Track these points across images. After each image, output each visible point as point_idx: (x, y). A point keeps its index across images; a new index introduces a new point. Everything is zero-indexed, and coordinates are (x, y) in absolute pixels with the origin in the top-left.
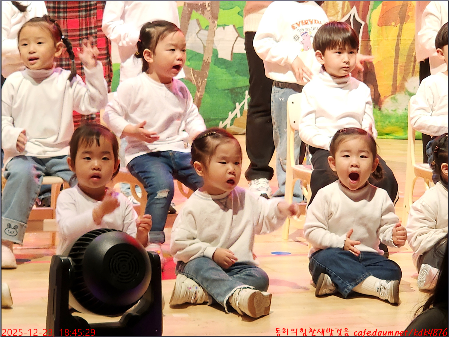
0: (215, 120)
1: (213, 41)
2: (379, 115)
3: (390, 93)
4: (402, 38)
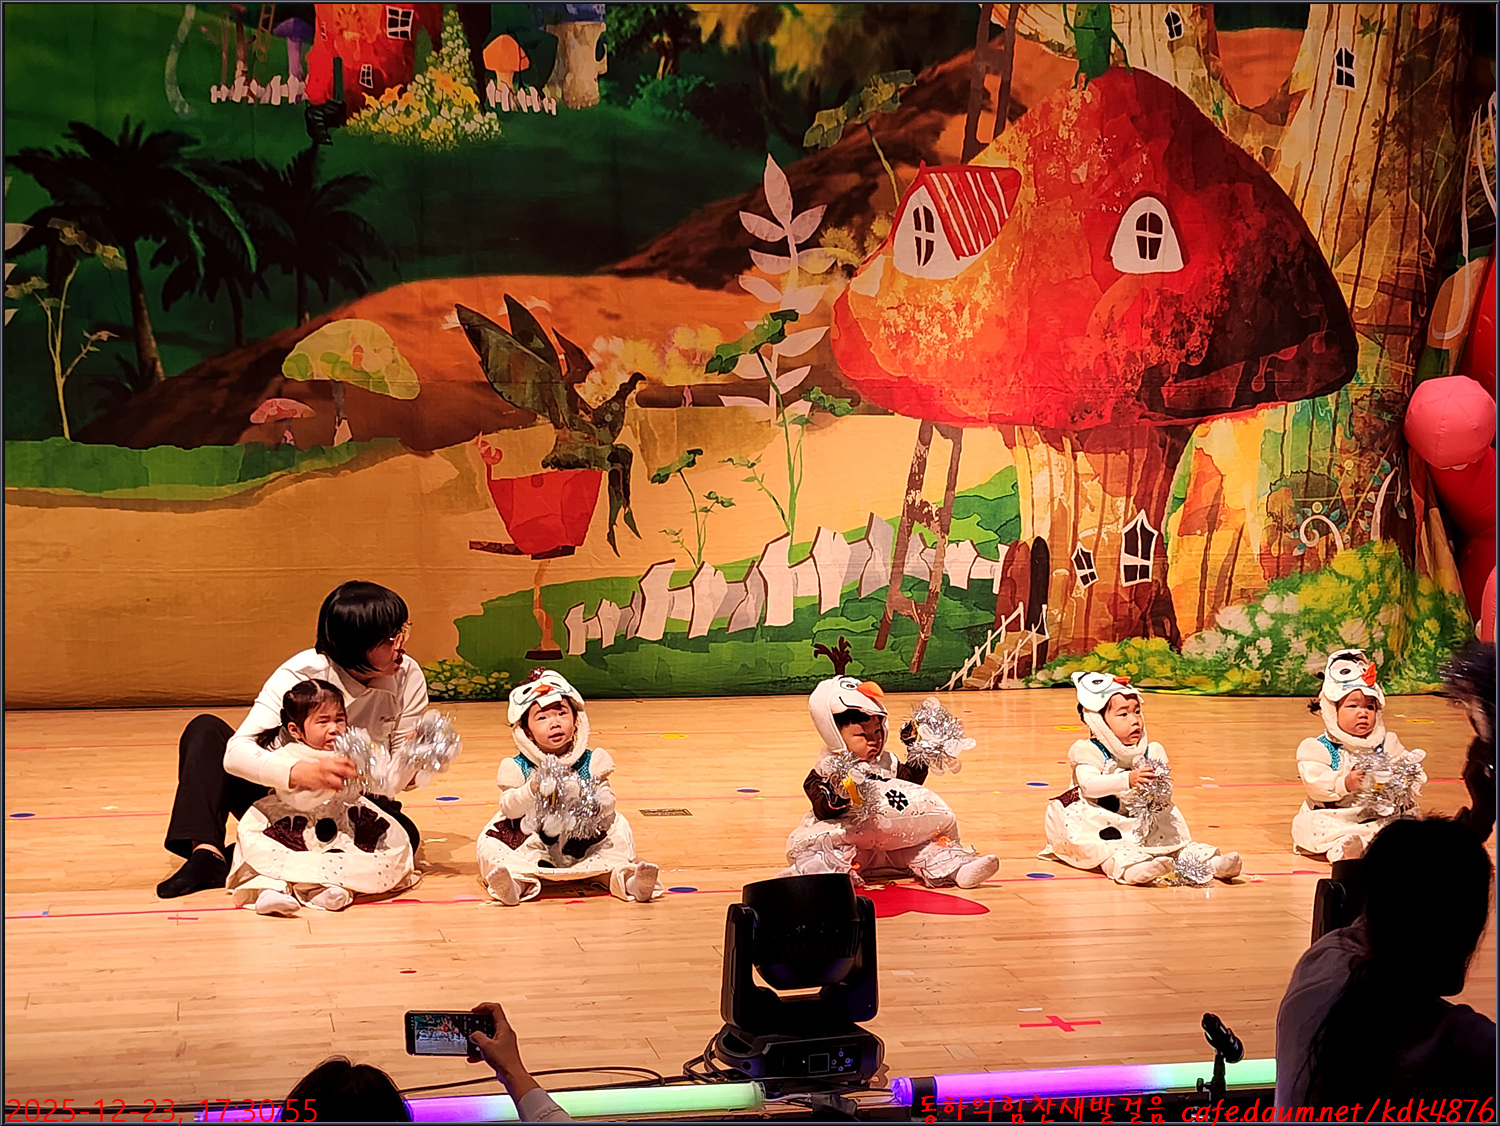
0: (946, 669)
1: (942, 564)
2: (1179, 660)
3: (1195, 630)
4: (1211, 552)
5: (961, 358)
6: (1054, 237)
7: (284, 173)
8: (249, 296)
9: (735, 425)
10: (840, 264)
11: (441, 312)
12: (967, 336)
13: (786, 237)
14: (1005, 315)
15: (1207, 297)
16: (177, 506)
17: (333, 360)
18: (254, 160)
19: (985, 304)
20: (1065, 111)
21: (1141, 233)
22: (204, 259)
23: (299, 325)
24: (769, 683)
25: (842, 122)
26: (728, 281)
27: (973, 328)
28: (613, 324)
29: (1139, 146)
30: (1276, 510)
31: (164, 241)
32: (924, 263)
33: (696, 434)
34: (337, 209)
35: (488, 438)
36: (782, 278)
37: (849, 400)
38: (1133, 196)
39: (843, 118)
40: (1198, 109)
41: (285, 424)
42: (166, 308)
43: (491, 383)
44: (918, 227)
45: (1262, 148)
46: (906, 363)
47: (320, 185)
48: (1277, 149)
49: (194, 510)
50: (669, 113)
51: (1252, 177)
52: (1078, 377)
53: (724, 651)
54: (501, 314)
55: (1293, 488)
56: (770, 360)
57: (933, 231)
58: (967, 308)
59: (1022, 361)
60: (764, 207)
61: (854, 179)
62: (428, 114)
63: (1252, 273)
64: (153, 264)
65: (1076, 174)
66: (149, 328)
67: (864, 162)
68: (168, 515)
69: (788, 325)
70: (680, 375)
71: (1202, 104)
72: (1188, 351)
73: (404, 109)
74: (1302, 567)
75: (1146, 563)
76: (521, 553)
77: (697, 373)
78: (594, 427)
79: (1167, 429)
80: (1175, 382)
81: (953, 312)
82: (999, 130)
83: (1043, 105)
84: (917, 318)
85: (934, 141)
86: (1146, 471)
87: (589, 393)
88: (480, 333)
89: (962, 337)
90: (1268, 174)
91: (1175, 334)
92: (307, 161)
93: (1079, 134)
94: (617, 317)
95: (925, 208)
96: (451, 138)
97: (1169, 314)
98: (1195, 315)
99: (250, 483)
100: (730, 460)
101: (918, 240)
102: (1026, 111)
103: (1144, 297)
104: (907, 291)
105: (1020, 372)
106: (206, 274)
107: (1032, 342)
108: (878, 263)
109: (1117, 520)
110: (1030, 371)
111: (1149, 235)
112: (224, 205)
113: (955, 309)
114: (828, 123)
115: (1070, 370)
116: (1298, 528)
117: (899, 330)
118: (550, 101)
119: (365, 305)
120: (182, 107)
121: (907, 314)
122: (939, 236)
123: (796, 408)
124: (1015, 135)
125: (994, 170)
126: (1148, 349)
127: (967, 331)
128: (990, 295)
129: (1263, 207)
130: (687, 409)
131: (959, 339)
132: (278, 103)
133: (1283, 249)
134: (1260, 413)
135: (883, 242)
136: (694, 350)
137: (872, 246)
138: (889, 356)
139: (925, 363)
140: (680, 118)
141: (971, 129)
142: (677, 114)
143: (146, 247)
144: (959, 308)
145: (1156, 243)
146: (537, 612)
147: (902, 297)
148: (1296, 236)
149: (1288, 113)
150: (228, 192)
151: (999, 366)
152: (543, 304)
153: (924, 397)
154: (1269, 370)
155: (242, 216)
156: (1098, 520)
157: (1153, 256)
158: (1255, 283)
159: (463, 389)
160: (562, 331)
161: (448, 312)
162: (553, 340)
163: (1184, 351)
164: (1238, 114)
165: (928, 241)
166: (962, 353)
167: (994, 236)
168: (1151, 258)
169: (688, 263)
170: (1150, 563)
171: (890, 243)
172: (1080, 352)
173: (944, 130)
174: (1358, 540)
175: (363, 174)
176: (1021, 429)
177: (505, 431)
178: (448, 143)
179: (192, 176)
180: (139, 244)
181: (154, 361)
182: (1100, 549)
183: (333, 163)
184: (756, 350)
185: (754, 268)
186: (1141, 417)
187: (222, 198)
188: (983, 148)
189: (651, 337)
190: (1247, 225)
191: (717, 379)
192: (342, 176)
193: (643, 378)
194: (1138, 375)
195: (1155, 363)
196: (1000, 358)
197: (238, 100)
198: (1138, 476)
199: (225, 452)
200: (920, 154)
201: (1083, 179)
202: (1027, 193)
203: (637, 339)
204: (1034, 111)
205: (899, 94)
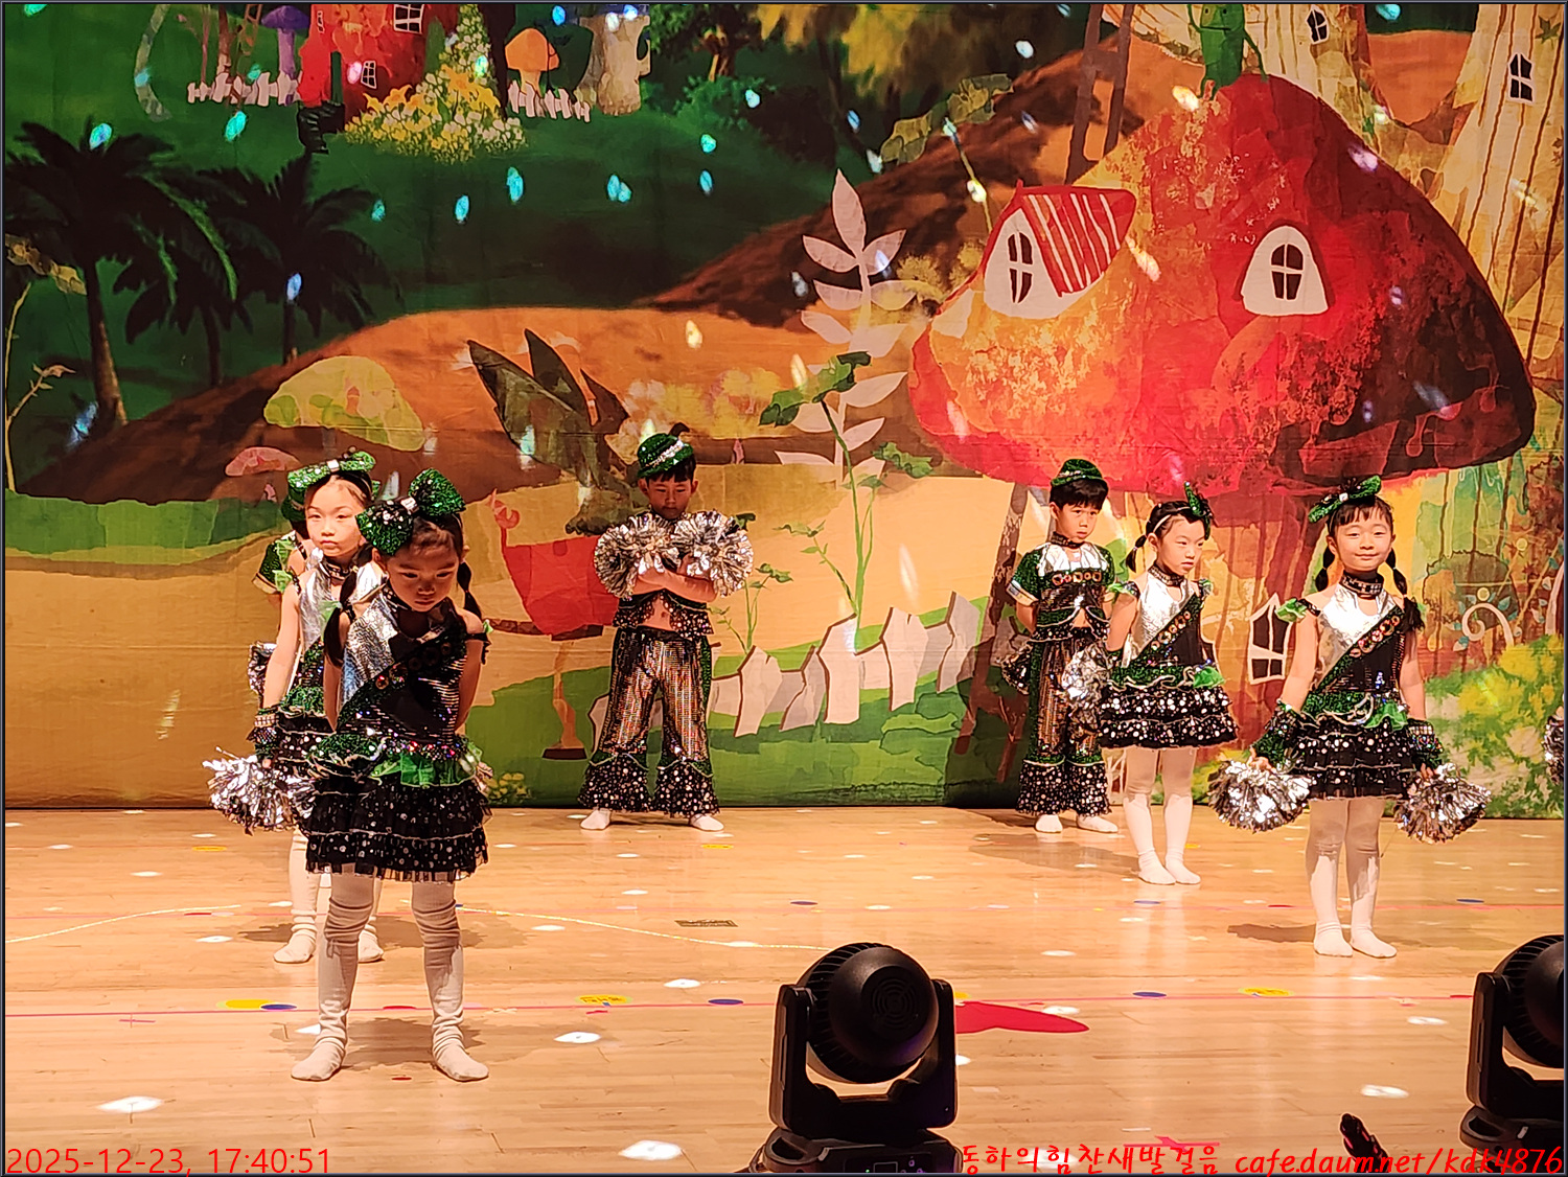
5: (1062, 413)
6: (1174, 271)
7: (271, 186)
8: (227, 326)
9: (793, 486)
10: (920, 300)
11: (450, 349)
12: (1069, 387)
13: (857, 267)
14: (1115, 361)
15: (1354, 345)
16: (138, 571)
17: (324, 404)
18: (236, 170)
19: (1091, 349)
20: (1189, 124)
21: (1278, 269)
22: (176, 283)
23: (285, 362)
24: (829, 791)
25: (925, 134)
26: (787, 318)
27: (1077, 378)
28: (652, 366)
29: (1275, 166)
30: (1434, 597)
31: (129, 262)
32: (1021, 299)
33: (748, 496)
34: (332, 228)
35: (503, 497)
36: (852, 315)
37: (929, 459)
38: (1267, 225)
39: (926, 130)
40: (1345, 125)
41: (267, 477)
42: (130, 339)
43: (508, 434)
44: (1013, 258)
45: (1420, 170)
46: (996, 416)
47: (312, 199)
48: (1438, 172)
49: (158, 577)
50: (722, 121)
51: (1408, 205)
52: (1201, 436)
53: (777, 752)
54: (521, 352)
55: (1455, 570)
56: (837, 410)
57: (1031, 262)
58: (1069, 353)
59: (1135, 416)
60: (833, 231)
61: (937, 201)
62: (440, 119)
63: (1408, 317)
64: (117, 288)
65: (1200, 198)
66: (111, 364)
67: (952, 182)
68: (127, 582)
69: (859, 370)
70: (731, 427)
71: (1351, 118)
72: (1331, 407)
73: (411, 114)
74: (1464, 664)
75: (1278, 656)
76: (540, 633)
77: (749, 424)
78: (628, 487)
79: (1305, 498)
80: (1316, 443)
81: (1054, 358)
82: (1109, 146)
83: (1164, 117)
84: (1011, 364)
85: (1033, 157)
86: (1280, 548)
87: (623, 445)
88: (496, 376)
89: (1064, 387)
90: (1427, 201)
91: (1316, 387)
92: (298, 172)
93: (1205, 151)
94: (657, 357)
95: (1022, 236)
96: (466, 147)
97: (1310, 364)
98: (1340, 366)
99: (224, 546)
100: (787, 527)
101: (1013, 273)
102: (1142, 123)
103: (1279, 344)
104: (999, 331)
105: (1131, 429)
106: (178, 301)
107: (1147, 396)
108: (965, 301)
109: (1245, 605)
110: (1144, 429)
111: (1286, 270)
112: (201, 222)
113: (1055, 354)
114: (909, 135)
115: (1191, 428)
116: (1460, 618)
117: (989, 377)
118: (583, 106)
119: (362, 340)
120: (156, 109)
121: (998, 358)
122: (1038, 269)
123: (866, 467)
124: (1129, 151)
125: (1104, 191)
126: (1284, 405)
127: (1070, 380)
128: (1097, 338)
129: (1421, 240)
130: (737, 467)
131: (1060, 388)
132: (266, 104)
133: (1446, 290)
134: (1416, 481)
135: (972, 275)
136: (747, 397)
137: (958, 278)
138: (977, 408)
139: (1019, 416)
140: (735, 126)
141: (1077, 143)
142: (731, 122)
143: (108, 269)
144: (1060, 353)
145: (1295, 281)
146: (557, 703)
147: (994, 338)
148: (1461, 274)
149: (1452, 130)
150: (204, 205)
151: (1107, 422)
152: (571, 342)
153: (1018, 457)
154: (1427, 431)
155: (222, 234)
156: (1223, 605)
157: (1291, 296)
158: (1411, 329)
159: (475, 441)
160: (593, 374)
161: (459, 348)
162: (582, 383)
163: (1327, 408)
164: (1393, 130)
165: (1024, 274)
166: (1064, 405)
167: (1104, 269)
168: (1289, 298)
169: (742, 296)
170: (1283, 657)
171: (980, 275)
172: (1203, 407)
173: (1045, 144)
174: (1531, 634)
175: (362, 188)
176: (1132, 496)
177: (523, 489)
178: (462, 153)
179: (165, 188)
180: (101, 265)
181: (116, 401)
182: (1224, 639)
183: (328, 175)
184: (820, 398)
185: (818, 303)
186: (1275, 485)
187: (199, 214)
188: (1092, 166)
189: (697, 381)
190: (1403, 261)
191: (773, 431)
192: (338, 190)
193: (687, 430)
194: (1273, 435)
195: (1293, 421)
196: (1107, 412)
197: (220, 100)
198: (1270, 554)
199: (196, 509)
200: (1017, 172)
201: (1209, 204)
202: (1143, 219)
203: (680, 383)
204: (1152, 123)
205: (992, 102)
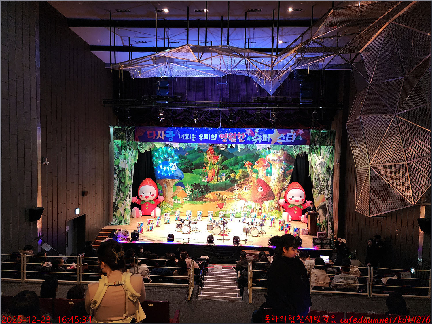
1: (247, 210)
4: (265, 210)
6: (254, 189)
8: (204, 192)
9: (233, 201)
10: (240, 191)
11: (215, 194)
14: (251, 194)
15: (265, 193)
18: (204, 185)
23: (206, 194)
25: (240, 182)
29: (260, 183)
32: (245, 191)
34: (209, 188)
36: (236, 192)
37: (240, 199)
38: (260, 187)
40: (264, 181)
41: (205, 200)
46: (244, 197)
50: (229, 182)
54: (218, 194)
55: (270, 206)
60: (235, 187)
62: (214, 182)
63: (268, 192)
64: (198, 191)
66: (198, 195)
67: (241, 185)
76: (219, 208)
78: (224, 201)
79: (262, 202)
83: (254, 181)
87: (223, 198)
89: (248, 195)
90: (269, 185)
93: (256, 183)
94: (225, 194)
95: (245, 187)
97: (262, 194)
106: (201, 191)
107: (253, 196)
109: (259, 208)
116: (271, 209)
118: (222, 181)
119: (210, 193)
120: (200, 182)
121: (244, 194)
123: (237, 200)
124: (251, 183)
129: (268, 188)
130: (230, 200)
132: (206, 182)
133: (270, 190)
134: (268, 201)
136: (230, 196)
141: (248, 182)
149: (270, 181)
152: (221, 193)
154: (269, 198)
155: (203, 188)
159: (216, 198)
163: (263, 197)
164: (267, 181)
167: (250, 189)
168: (261, 191)
169: (230, 191)
170: (261, 210)
171: (243, 189)
172: (256, 197)
174: (275, 210)
175: (210, 185)
176: (252, 201)
177: (218, 201)
178: (216, 184)
179: (201, 186)
184: (234, 196)
191: (232, 198)
194: (260, 198)
196: (250, 197)
198: (260, 205)
199: (202, 202)
200: (245, 184)
201: (256, 186)
202: (252, 186)
205: (244, 180)
